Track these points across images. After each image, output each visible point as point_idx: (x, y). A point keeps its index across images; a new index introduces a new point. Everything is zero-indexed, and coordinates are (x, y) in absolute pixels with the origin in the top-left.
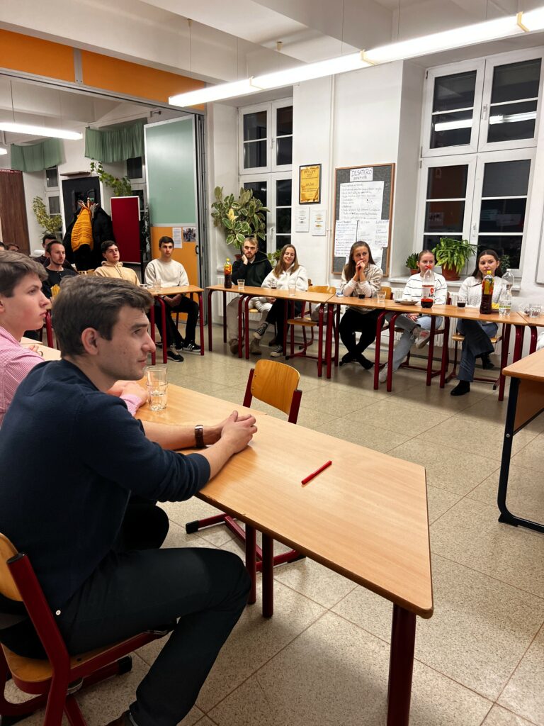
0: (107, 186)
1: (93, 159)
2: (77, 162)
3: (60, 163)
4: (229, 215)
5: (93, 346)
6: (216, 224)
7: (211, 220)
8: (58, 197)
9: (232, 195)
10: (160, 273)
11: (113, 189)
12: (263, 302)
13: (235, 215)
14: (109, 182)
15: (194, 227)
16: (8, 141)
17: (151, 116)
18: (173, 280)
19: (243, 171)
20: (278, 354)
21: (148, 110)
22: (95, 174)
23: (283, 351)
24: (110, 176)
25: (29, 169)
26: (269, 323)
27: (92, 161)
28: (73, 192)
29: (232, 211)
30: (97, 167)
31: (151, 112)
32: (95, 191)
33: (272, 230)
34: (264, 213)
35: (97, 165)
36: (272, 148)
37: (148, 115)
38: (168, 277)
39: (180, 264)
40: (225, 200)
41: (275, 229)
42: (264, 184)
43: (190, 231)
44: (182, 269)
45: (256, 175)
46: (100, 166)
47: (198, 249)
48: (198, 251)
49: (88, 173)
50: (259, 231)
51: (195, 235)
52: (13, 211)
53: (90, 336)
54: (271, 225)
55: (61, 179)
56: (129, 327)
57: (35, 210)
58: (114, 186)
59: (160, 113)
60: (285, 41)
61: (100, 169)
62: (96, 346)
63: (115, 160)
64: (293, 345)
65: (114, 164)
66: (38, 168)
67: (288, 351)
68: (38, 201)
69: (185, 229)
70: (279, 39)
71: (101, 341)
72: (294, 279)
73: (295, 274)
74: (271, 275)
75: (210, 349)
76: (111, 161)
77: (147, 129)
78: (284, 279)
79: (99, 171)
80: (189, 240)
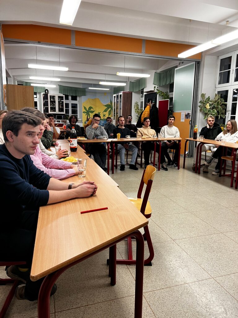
0: (159, 96)
1: (155, 85)
2: (150, 87)
3: (145, 87)
4: (206, 106)
5: (11, 138)
6: (201, 110)
7: (199, 109)
8: (143, 102)
9: (209, 97)
10: (167, 132)
11: (162, 97)
12: (214, 148)
13: (210, 106)
14: (161, 94)
15: (190, 112)
16: (129, 80)
17: (179, 64)
18: (172, 135)
19: (218, 86)
20: (217, 174)
21: (178, 62)
22: (156, 91)
23: (220, 172)
24: (161, 92)
25: (134, 91)
26: (214, 157)
27: (155, 86)
28: (148, 99)
29: (208, 104)
30: (157, 88)
31: (179, 63)
32: (155, 98)
33: (229, 113)
34: (226, 105)
35: (157, 87)
36: (232, 73)
37: (178, 64)
38: (170, 133)
39: (177, 128)
40: (206, 99)
41: (230, 113)
42: (227, 91)
43: (188, 114)
44: (178, 130)
45: (223, 87)
46: (158, 88)
47: (191, 122)
48: (190, 123)
49: (154, 91)
50: (222, 114)
51: (190, 116)
52: (127, 107)
53: (9, 134)
54: (229, 111)
55: (145, 94)
56: (25, 132)
57: (135, 107)
58: (163, 96)
59: (183, 63)
60: (230, 20)
61: (158, 89)
62: (12, 138)
63: (163, 85)
64: (225, 170)
65: (163, 86)
66: (137, 90)
67: (222, 173)
68: (136, 103)
69: (186, 113)
70: (226, 19)
71: (14, 137)
72: (232, 137)
73: (234, 135)
74: (221, 134)
75: (184, 167)
76: (162, 85)
77: (176, 70)
78: (227, 136)
79: (157, 90)
80: (187, 118)
